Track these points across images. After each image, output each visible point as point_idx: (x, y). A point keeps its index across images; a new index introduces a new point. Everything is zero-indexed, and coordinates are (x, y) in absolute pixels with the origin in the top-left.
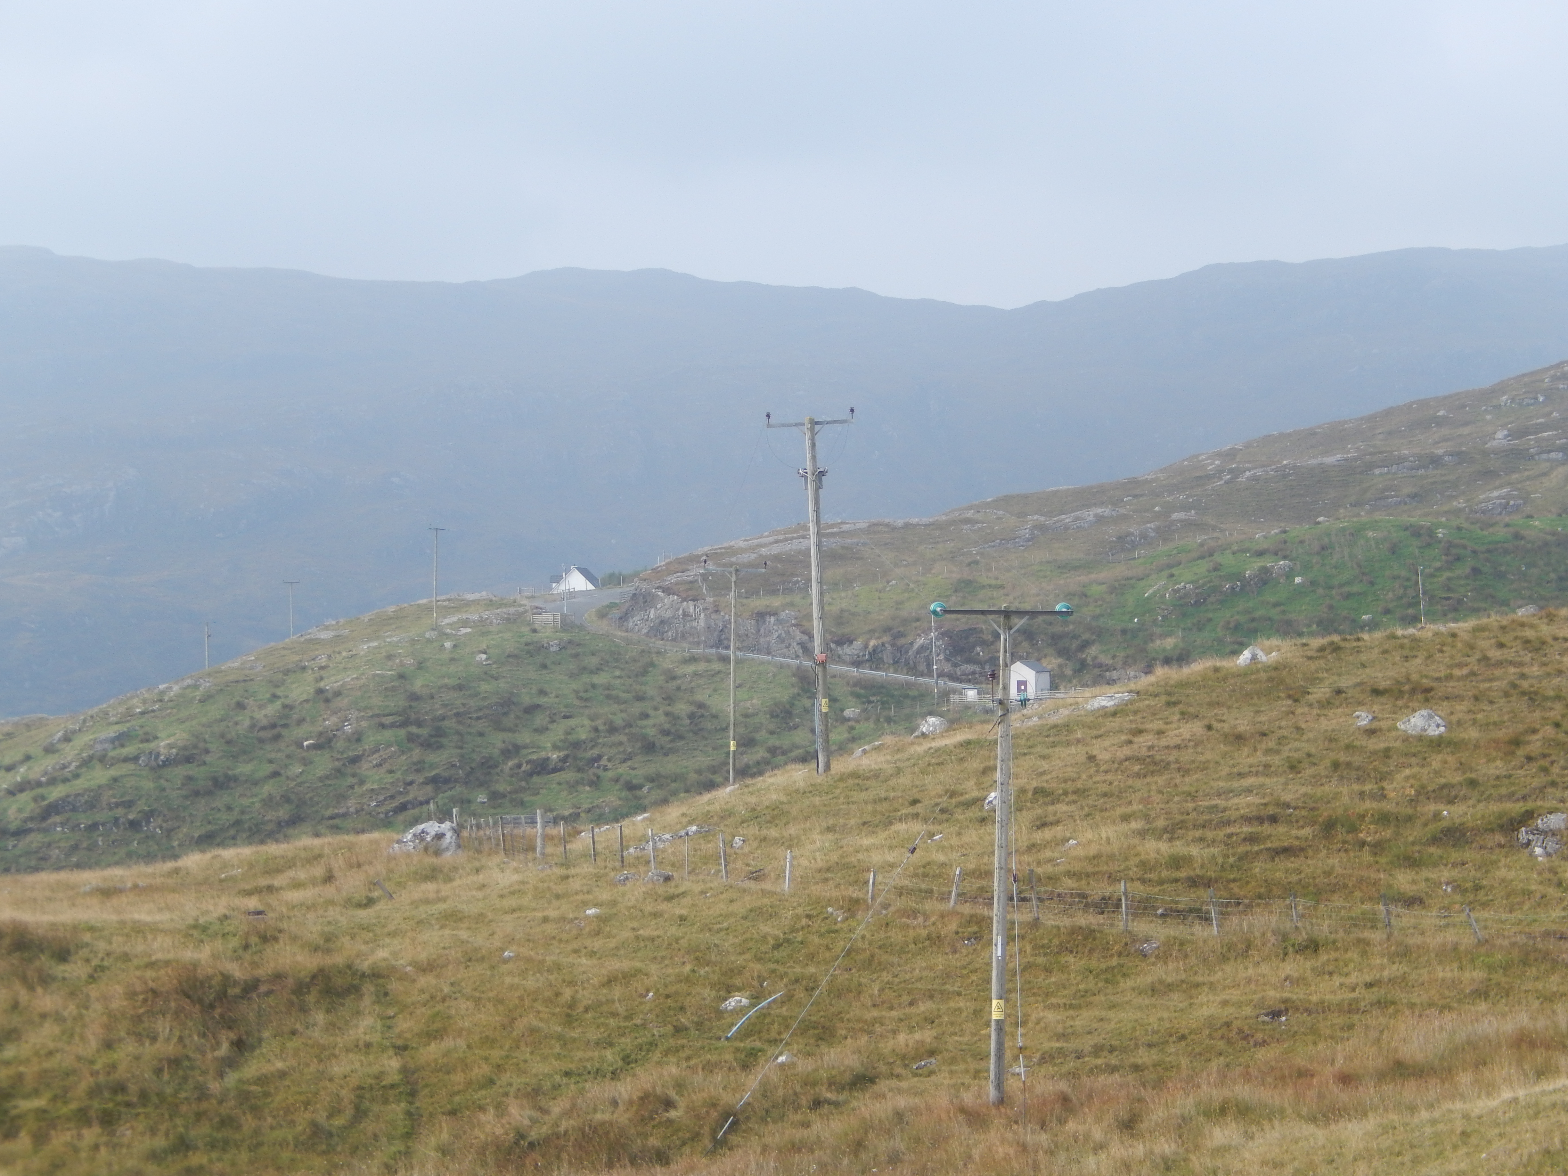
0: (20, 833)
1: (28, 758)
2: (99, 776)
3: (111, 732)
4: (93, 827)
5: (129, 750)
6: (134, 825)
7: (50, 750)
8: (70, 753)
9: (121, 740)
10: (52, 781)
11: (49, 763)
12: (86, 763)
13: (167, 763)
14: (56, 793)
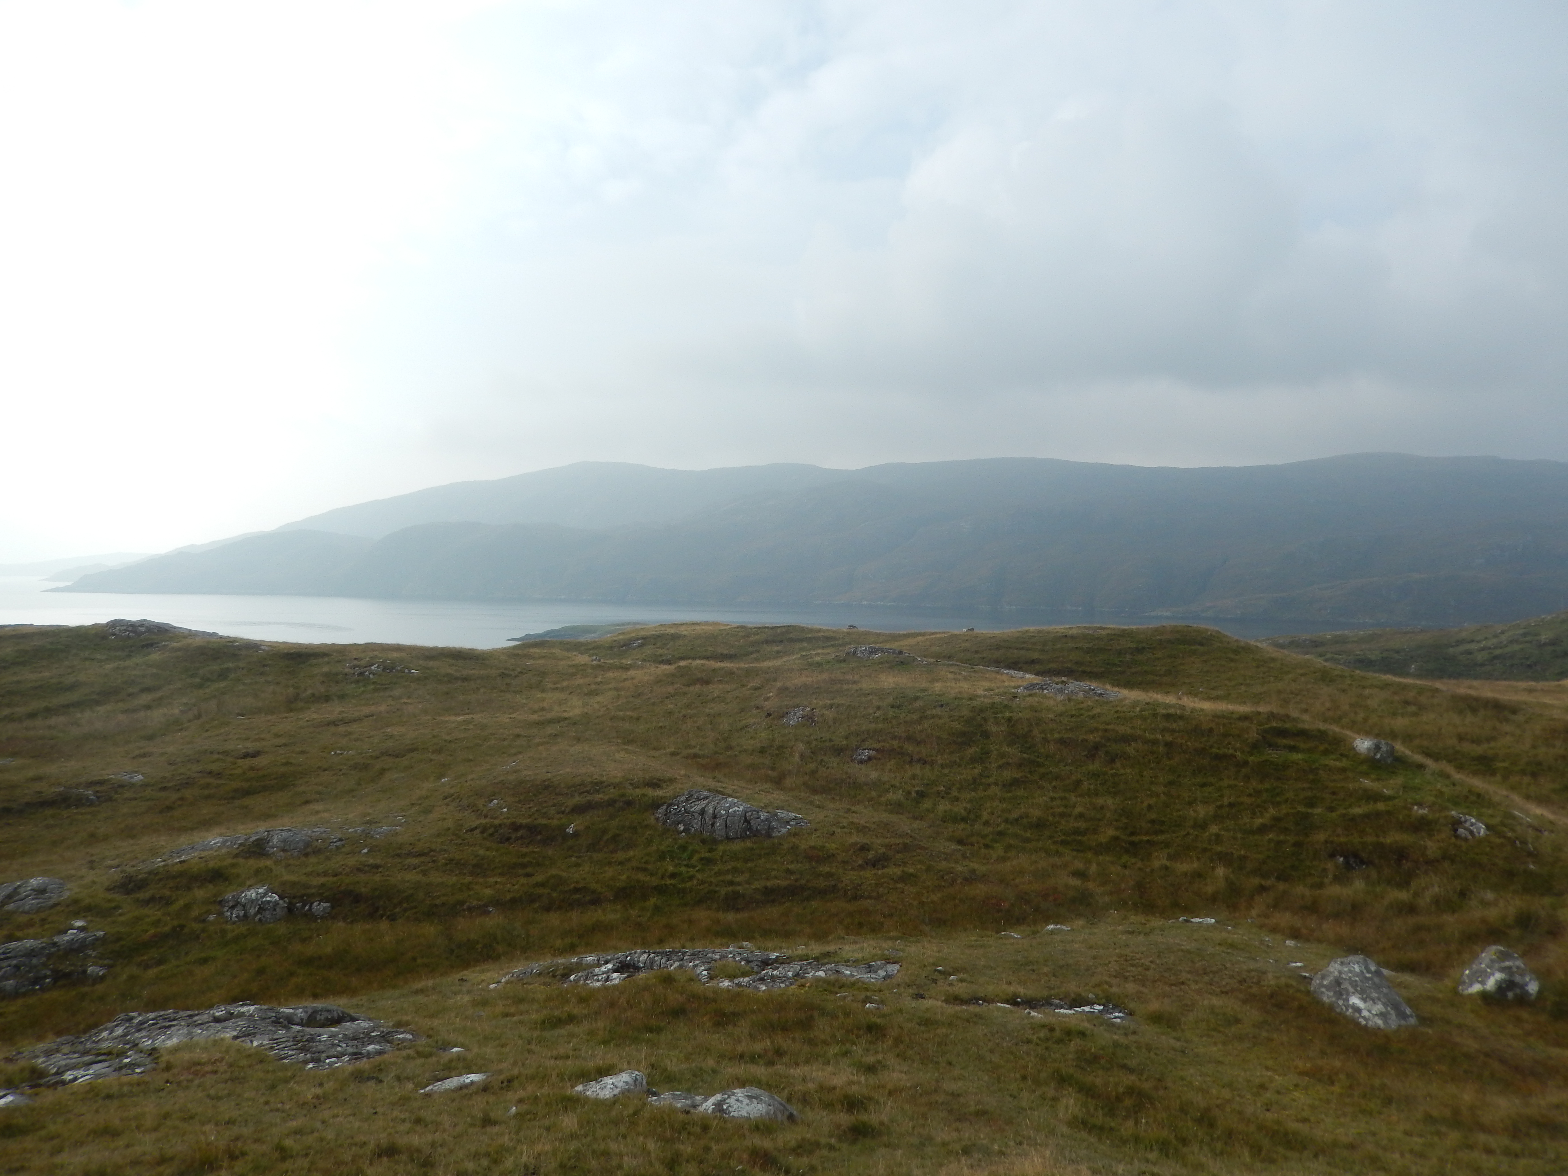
0: (1482, 665)
1: (1486, 639)
2: (1516, 647)
3: (1521, 631)
4: (1512, 666)
5: (1528, 638)
6: (1529, 666)
7: (1495, 636)
8: (1504, 638)
9: (1525, 635)
10: (1496, 648)
11: (1495, 641)
12: (1511, 642)
13: (1545, 644)
14: (1498, 652)
